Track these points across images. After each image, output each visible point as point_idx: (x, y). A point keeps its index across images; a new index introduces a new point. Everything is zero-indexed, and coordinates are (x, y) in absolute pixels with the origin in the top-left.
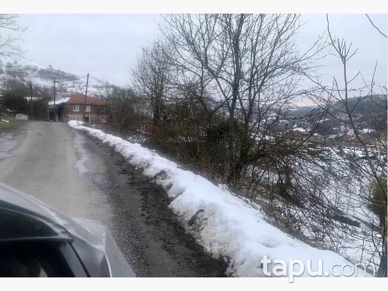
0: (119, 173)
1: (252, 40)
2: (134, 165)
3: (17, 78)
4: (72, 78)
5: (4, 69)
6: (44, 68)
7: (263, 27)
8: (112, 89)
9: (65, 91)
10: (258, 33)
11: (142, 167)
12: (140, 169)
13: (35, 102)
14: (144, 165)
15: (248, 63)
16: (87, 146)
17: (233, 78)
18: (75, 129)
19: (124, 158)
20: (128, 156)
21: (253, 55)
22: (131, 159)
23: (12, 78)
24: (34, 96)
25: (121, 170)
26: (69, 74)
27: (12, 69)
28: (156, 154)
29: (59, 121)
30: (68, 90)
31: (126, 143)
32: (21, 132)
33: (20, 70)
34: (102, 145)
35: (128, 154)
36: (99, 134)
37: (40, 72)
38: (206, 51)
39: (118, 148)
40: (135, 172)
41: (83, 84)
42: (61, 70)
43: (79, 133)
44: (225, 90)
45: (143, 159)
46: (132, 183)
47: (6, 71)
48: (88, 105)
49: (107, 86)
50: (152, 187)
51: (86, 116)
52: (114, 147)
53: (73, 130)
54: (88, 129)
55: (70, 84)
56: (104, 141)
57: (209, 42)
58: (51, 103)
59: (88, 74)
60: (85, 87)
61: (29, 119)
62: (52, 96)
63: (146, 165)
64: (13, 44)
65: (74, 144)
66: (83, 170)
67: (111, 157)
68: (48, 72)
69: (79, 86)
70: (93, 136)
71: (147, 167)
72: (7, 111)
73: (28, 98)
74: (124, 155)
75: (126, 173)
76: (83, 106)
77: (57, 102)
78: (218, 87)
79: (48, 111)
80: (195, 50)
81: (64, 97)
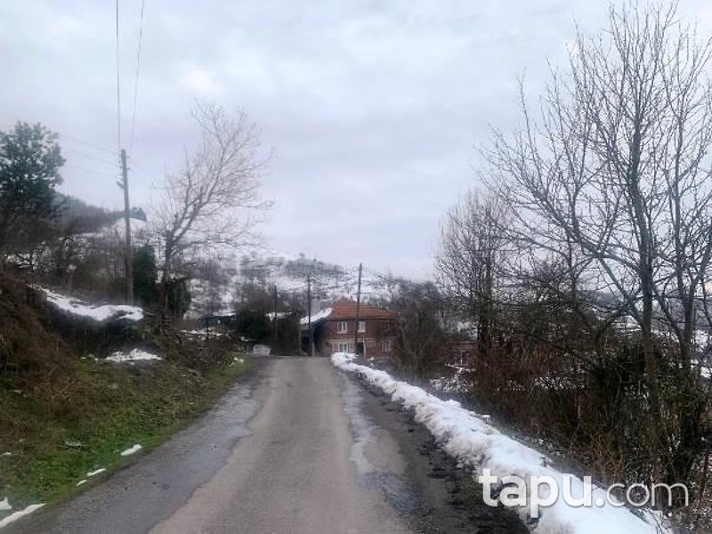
0: (429, 475)
1: (666, 172)
2: (454, 455)
3: (256, 281)
4: (335, 272)
5: (238, 267)
6: (293, 259)
7: (685, 143)
8: (397, 286)
9: (325, 296)
10: (678, 155)
11: (471, 462)
12: (465, 466)
13: (281, 320)
14: (474, 459)
15: (666, 221)
16: (366, 410)
17: (637, 256)
18: (342, 371)
19: (433, 438)
20: (440, 434)
21: (673, 202)
22: (447, 442)
23: (248, 281)
24: (279, 312)
25: (432, 467)
26: (330, 265)
27: (250, 266)
28: (495, 430)
29: (316, 356)
30: (328, 294)
31: (434, 402)
32: (262, 381)
33: (260, 266)
34: (390, 406)
35: (441, 429)
36: (385, 381)
37: (287, 267)
38: (572, 205)
39: (421, 415)
40: (458, 474)
41: (353, 281)
42: (318, 260)
43: (351, 379)
44: (622, 280)
45: (471, 444)
46: (456, 503)
47: (241, 270)
48: (362, 320)
49: (390, 281)
50: (496, 516)
51: (359, 340)
52: (412, 411)
53: (340, 373)
54: (364, 369)
55: (332, 282)
56: (395, 398)
57: (578, 190)
58: (304, 320)
59: (361, 265)
60: (356, 287)
61: (271, 353)
62: (305, 308)
63: (478, 458)
64: (253, 230)
65: (344, 404)
66: (364, 466)
67: (410, 434)
68: (299, 265)
69: (345, 285)
70: (374, 386)
71: (480, 462)
72: (240, 340)
73: (270, 315)
74: (433, 431)
75: (440, 477)
76: (353, 322)
77: (314, 319)
78: (607, 276)
79: (300, 335)
80: (549, 208)
81: (323, 307)
